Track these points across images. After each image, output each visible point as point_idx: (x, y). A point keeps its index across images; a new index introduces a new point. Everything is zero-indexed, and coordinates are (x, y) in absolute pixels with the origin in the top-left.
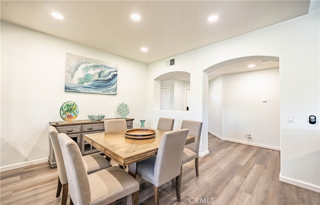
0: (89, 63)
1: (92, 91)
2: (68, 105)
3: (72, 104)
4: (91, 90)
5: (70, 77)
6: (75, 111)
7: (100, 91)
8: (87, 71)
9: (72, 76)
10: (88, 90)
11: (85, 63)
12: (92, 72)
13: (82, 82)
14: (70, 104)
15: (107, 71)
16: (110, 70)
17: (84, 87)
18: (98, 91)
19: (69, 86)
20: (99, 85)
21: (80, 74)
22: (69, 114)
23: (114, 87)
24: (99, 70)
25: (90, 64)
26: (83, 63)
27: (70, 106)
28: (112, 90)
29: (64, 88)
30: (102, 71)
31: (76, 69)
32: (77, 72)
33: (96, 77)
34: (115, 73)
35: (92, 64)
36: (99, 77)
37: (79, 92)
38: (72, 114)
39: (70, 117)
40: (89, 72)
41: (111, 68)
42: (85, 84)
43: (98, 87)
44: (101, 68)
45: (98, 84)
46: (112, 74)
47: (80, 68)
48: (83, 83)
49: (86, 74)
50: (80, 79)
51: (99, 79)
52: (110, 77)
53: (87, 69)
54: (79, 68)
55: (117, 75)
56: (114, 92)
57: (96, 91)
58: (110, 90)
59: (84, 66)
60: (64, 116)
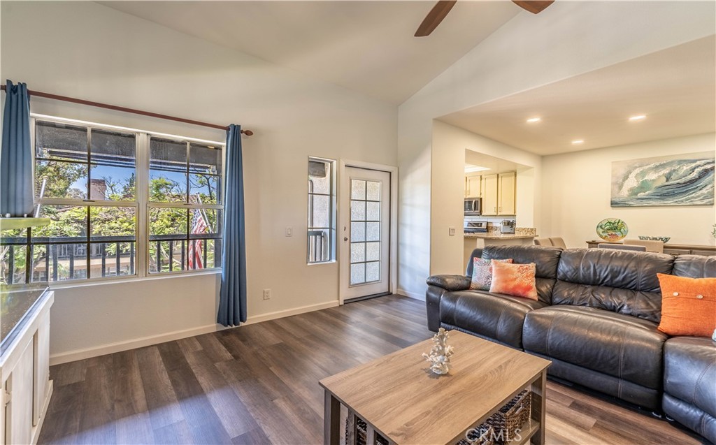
1: (654, 203)
2: (610, 223)
3: (617, 221)
4: (651, 202)
5: (617, 190)
6: (622, 230)
7: (669, 202)
8: (643, 177)
9: (620, 187)
10: (645, 203)
11: (640, 167)
12: (652, 176)
13: (634, 192)
14: (613, 222)
17: (639, 199)
18: (666, 202)
19: (616, 200)
20: (668, 193)
21: (632, 183)
22: (614, 233)
24: (666, 171)
25: (648, 166)
26: (636, 167)
27: (613, 224)
29: (610, 203)
31: (626, 177)
32: (627, 181)
33: (663, 181)
35: (652, 166)
37: (630, 206)
38: (618, 233)
39: (614, 236)
40: (646, 178)
42: (641, 195)
44: (671, 166)
45: (665, 192)
47: (632, 176)
48: (636, 194)
49: (642, 182)
50: (631, 189)
51: (667, 183)
53: (643, 174)
54: (630, 176)
57: (662, 202)
59: (638, 171)
60: (604, 235)
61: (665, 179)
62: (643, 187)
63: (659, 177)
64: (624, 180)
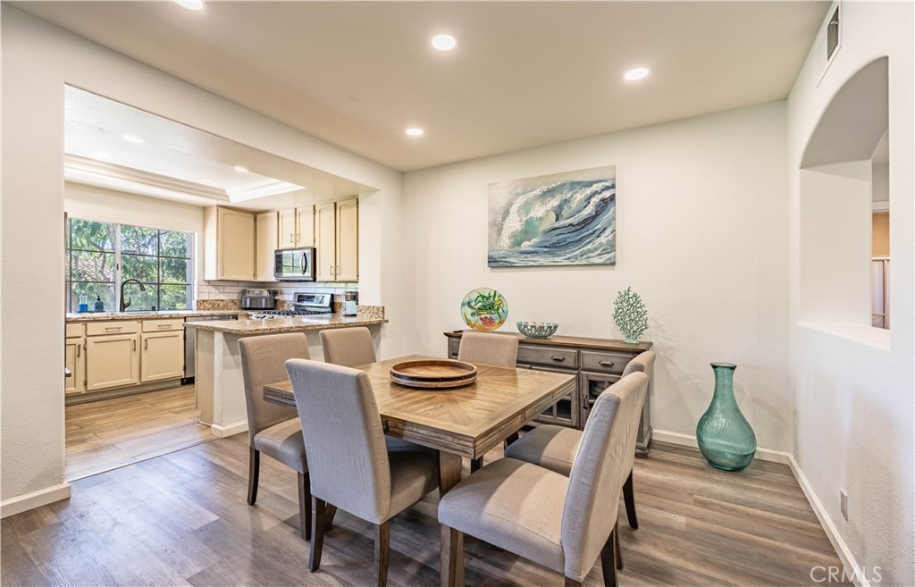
0: (533, 190)
1: (542, 260)
2: (483, 297)
3: (492, 294)
4: (537, 258)
5: (495, 235)
6: (500, 310)
7: (560, 259)
8: (528, 212)
9: (500, 232)
10: (531, 260)
11: (523, 193)
12: (538, 211)
14: (486, 295)
15: (580, 196)
16: (588, 191)
18: (556, 259)
19: (495, 254)
20: (559, 242)
21: (514, 224)
22: (489, 316)
23: (603, 239)
24: (555, 202)
25: (534, 192)
26: (519, 195)
27: (488, 298)
28: (596, 249)
29: (487, 260)
30: (566, 200)
31: (506, 213)
33: (550, 222)
34: (607, 194)
35: (538, 192)
36: (557, 220)
37: (512, 266)
38: (495, 316)
39: (488, 322)
40: (531, 215)
41: (590, 184)
42: (525, 246)
43: (554, 247)
44: (562, 193)
45: (555, 239)
46: (595, 200)
47: (513, 210)
48: (519, 244)
50: (514, 235)
51: (557, 225)
52: (590, 210)
53: (527, 206)
54: (511, 211)
55: (613, 198)
56: (606, 257)
57: (551, 259)
58: (590, 251)
59: (520, 201)
60: (474, 319)
61: (553, 216)
62: (527, 232)
63: (548, 211)
64: (504, 219)
